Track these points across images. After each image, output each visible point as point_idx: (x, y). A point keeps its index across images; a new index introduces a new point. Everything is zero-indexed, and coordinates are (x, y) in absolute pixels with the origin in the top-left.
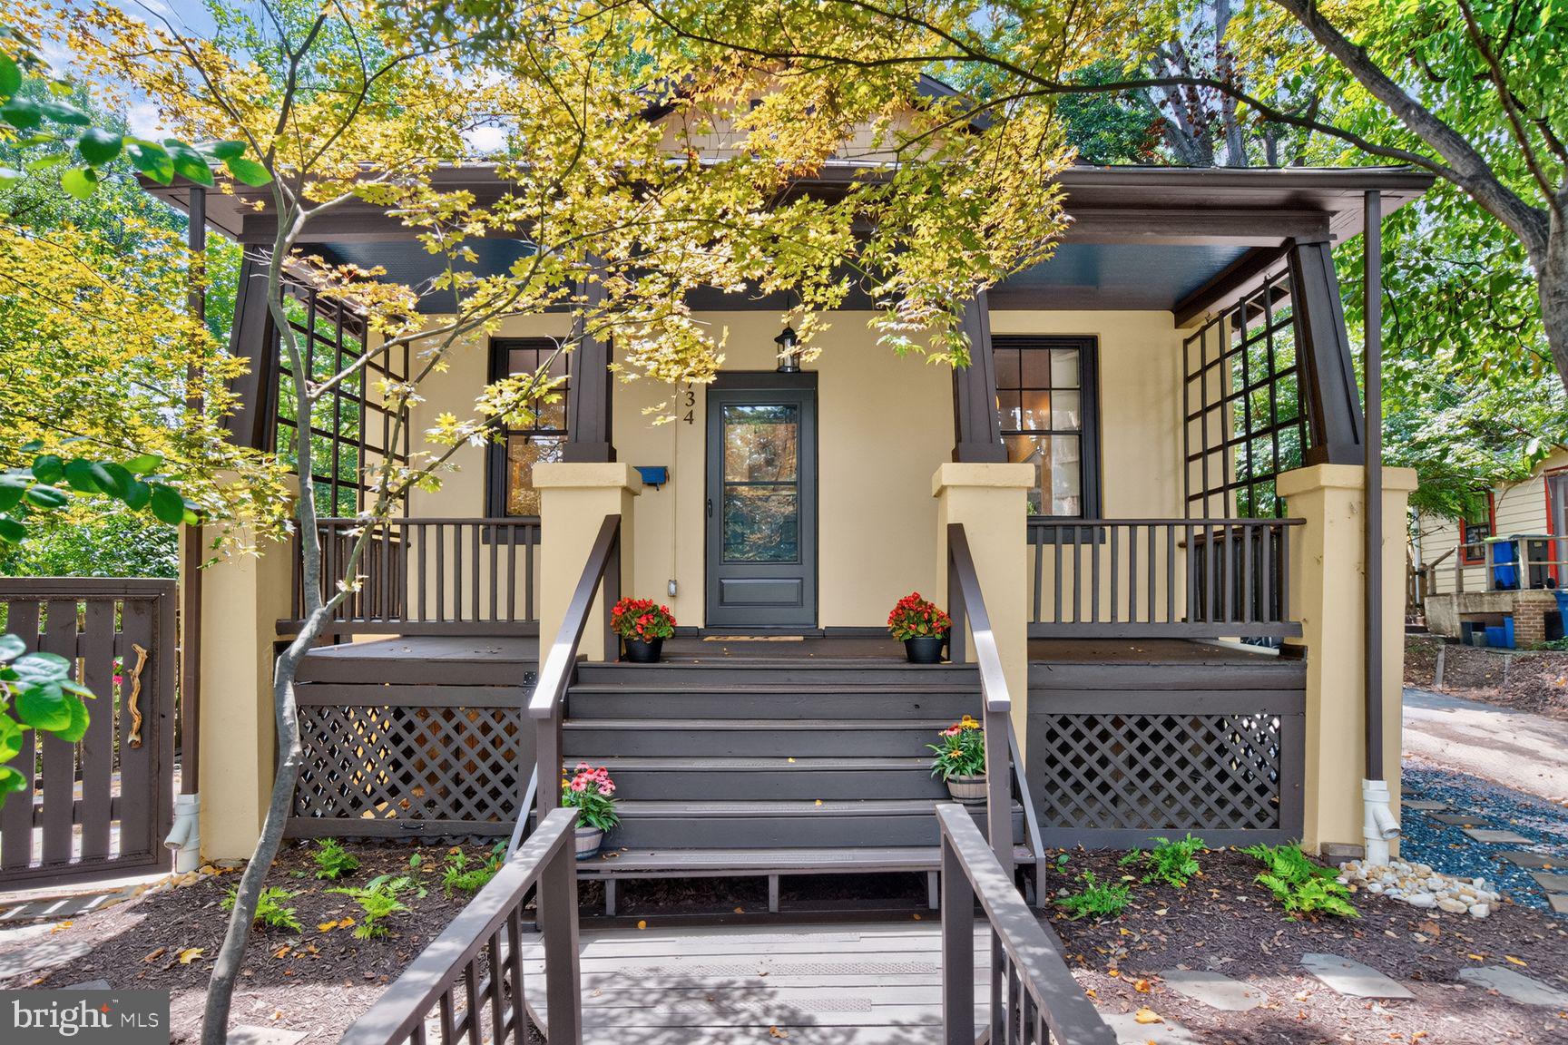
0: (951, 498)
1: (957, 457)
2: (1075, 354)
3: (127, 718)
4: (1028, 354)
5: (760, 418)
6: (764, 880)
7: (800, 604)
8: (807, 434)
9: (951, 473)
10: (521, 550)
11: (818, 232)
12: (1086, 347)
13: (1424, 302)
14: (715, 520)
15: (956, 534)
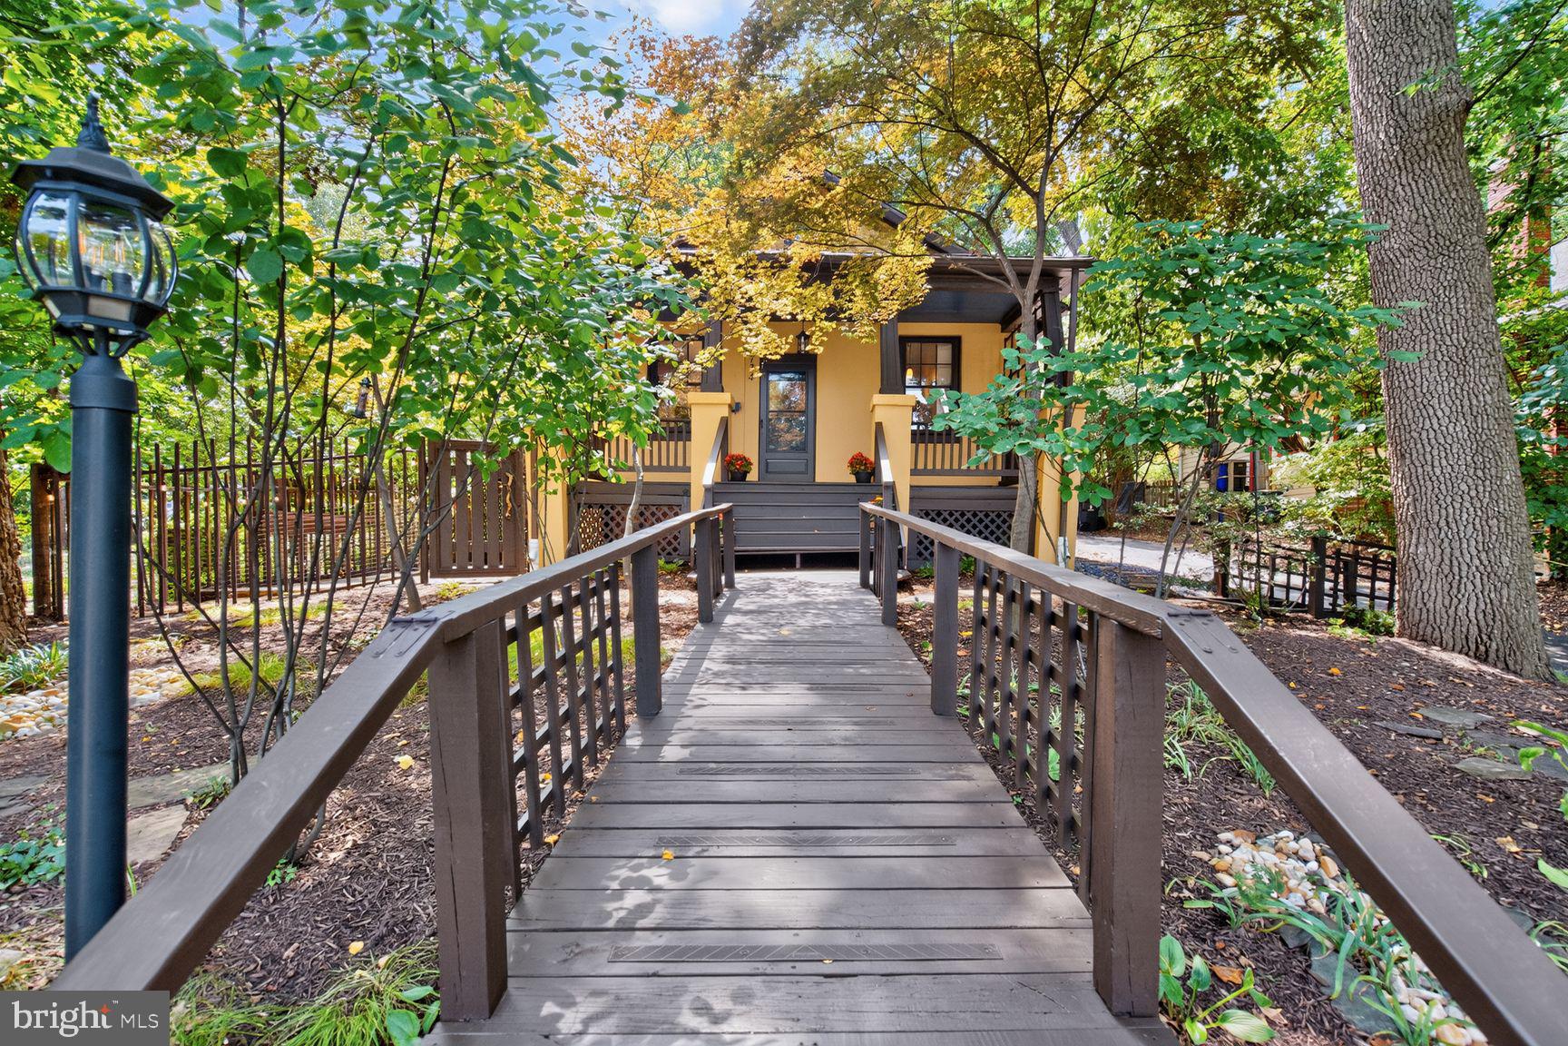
0: (877, 410)
1: (881, 392)
2: (950, 346)
3: (506, 505)
4: (925, 346)
5: (789, 379)
6: (794, 556)
7: (805, 473)
8: (811, 388)
9: (878, 399)
10: (680, 444)
11: (821, 295)
12: (955, 342)
13: (1124, 321)
14: (764, 430)
15: (879, 426)
